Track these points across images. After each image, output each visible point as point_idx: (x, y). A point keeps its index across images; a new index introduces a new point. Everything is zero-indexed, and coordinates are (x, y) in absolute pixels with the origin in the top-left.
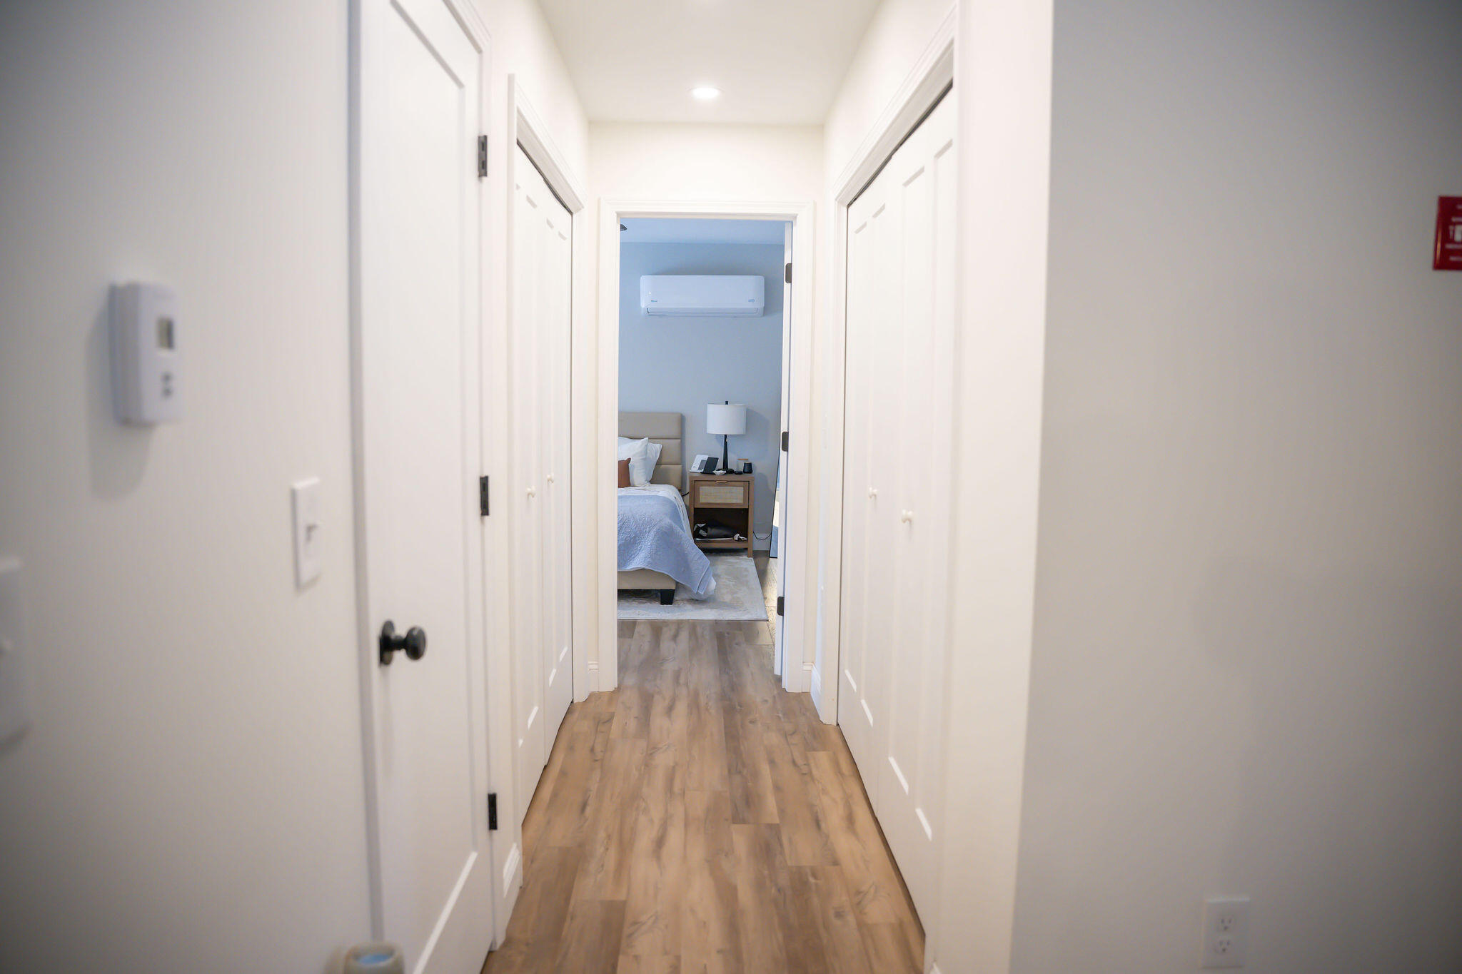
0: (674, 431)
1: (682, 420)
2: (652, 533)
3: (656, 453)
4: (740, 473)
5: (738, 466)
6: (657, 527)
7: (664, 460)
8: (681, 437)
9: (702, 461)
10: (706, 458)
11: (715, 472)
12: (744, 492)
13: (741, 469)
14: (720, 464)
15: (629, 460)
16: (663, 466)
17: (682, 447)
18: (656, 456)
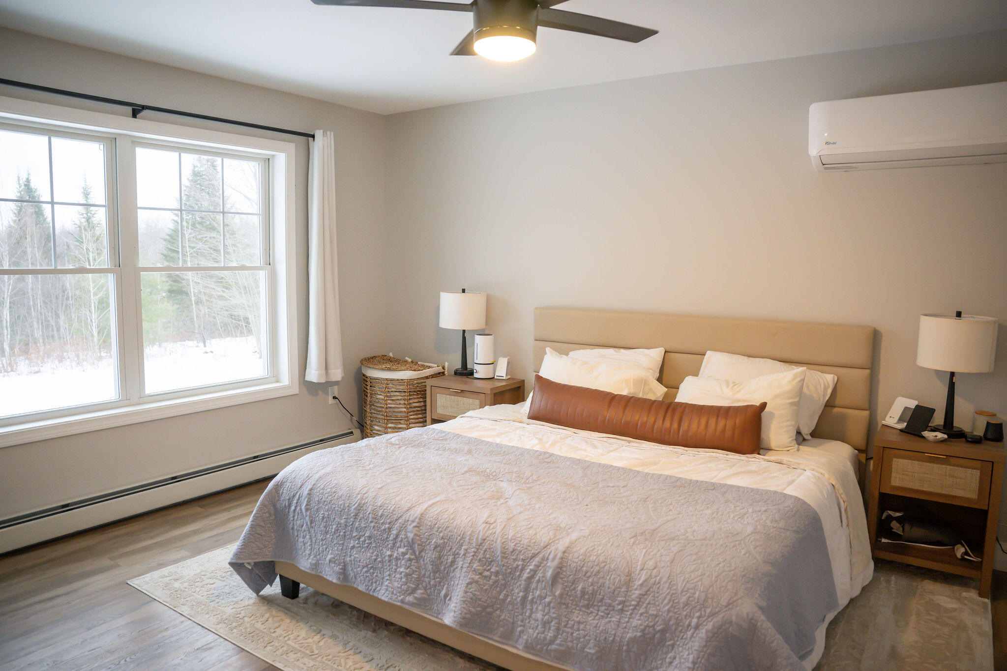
0: (861, 355)
1: (875, 338)
2: (702, 633)
3: (825, 389)
4: (976, 441)
5: (974, 426)
6: (718, 619)
7: (839, 400)
8: (873, 365)
9: (906, 409)
10: (912, 404)
11: (926, 434)
12: (981, 478)
13: (980, 432)
14: (939, 419)
15: (764, 405)
16: (836, 410)
17: (873, 382)
18: (824, 395)
